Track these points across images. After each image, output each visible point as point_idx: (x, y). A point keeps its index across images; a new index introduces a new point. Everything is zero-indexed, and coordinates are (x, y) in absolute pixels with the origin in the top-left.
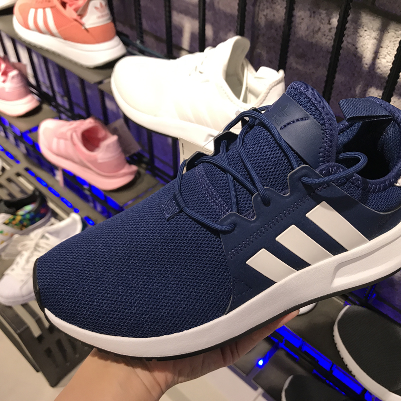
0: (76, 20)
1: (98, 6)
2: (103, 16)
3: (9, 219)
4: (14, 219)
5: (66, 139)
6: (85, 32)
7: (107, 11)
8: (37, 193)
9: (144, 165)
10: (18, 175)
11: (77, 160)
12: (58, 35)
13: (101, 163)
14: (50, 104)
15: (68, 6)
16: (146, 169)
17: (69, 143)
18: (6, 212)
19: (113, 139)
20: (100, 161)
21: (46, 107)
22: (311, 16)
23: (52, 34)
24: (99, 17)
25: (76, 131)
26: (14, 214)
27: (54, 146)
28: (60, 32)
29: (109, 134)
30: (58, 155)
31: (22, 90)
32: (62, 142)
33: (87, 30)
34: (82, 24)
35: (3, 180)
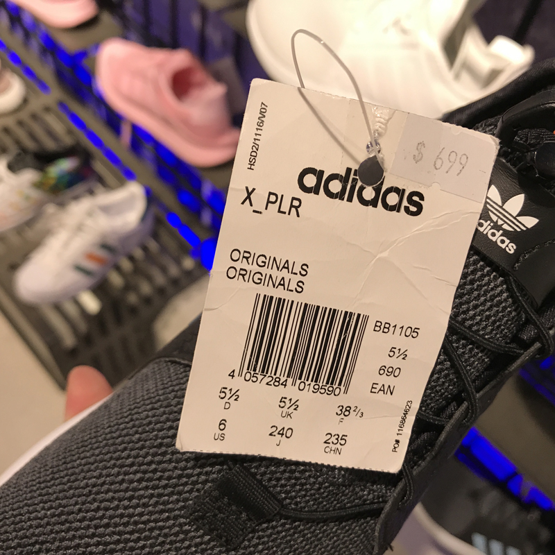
5: (144, 80)
10: (48, 110)
32: (138, 83)
35: (24, 115)
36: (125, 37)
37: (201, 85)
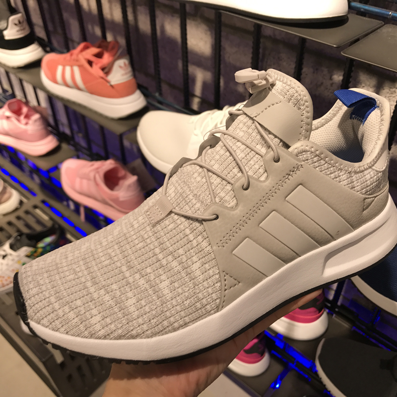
0: (102, 78)
1: (122, 65)
2: (126, 74)
3: (32, 252)
4: (35, 252)
5: (89, 179)
6: (111, 88)
7: (129, 69)
8: (57, 226)
10: (35, 207)
11: (99, 198)
12: (85, 90)
13: (123, 202)
14: (69, 143)
15: (94, 65)
17: (92, 183)
18: (29, 246)
19: (133, 179)
20: (121, 199)
21: (65, 146)
22: (314, 72)
23: (79, 89)
24: (123, 75)
25: (98, 172)
26: (35, 246)
27: (77, 186)
28: (87, 88)
29: (129, 175)
30: (81, 193)
31: (44, 132)
32: (85, 182)
33: (112, 86)
34: (108, 82)
35: (21, 213)
36: (78, 157)
37: (124, 178)
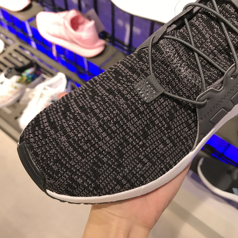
3: (20, 79)
9: (108, 40)
11: (67, 38)
14: (37, 2)
16: (110, 42)
17: (62, 28)
18: (17, 75)
20: (84, 38)
25: (66, 19)
26: (21, 75)
29: (87, 21)
36: (44, 11)
37: (83, 23)
